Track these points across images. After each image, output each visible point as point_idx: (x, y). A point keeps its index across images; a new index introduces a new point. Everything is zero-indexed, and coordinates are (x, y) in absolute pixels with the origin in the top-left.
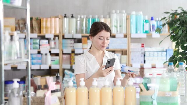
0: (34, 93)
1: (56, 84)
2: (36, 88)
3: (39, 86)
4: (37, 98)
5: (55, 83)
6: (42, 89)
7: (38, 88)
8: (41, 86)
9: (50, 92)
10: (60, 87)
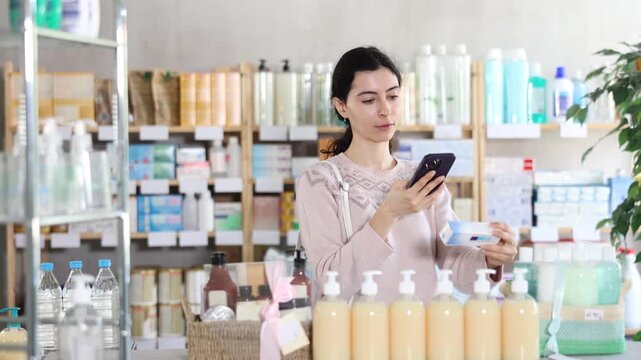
0: (229, 310)
1: (293, 283)
2: (236, 296)
3: (242, 289)
4: (239, 325)
5: (291, 279)
6: (253, 299)
7: (239, 295)
8: (250, 288)
9: (275, 306)
10: (309, 293)
